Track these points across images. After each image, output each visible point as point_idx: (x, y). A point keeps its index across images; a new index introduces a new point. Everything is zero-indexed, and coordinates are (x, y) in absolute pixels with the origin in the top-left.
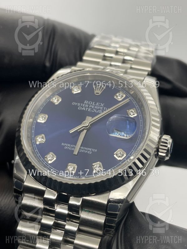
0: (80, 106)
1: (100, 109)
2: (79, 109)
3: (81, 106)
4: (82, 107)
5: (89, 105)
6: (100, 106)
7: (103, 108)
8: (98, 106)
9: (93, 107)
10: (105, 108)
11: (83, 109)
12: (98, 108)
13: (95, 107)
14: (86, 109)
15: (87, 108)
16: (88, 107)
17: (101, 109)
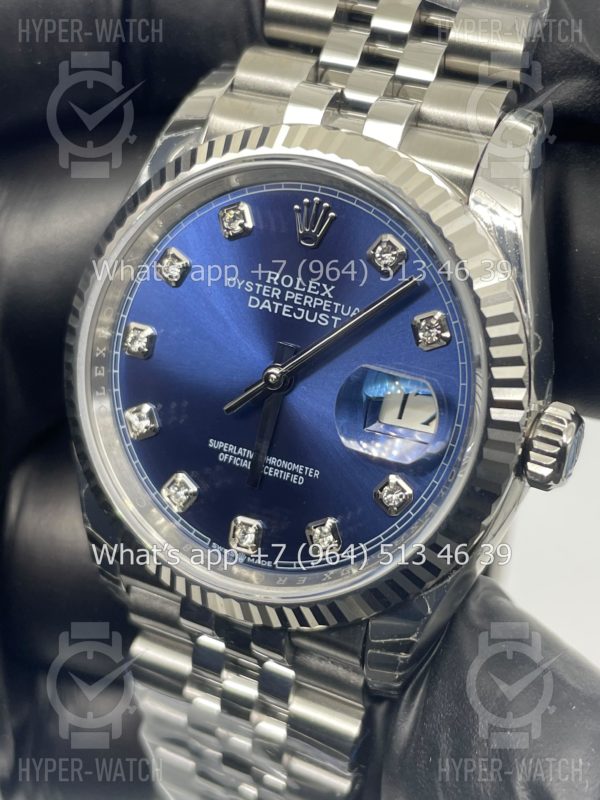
0: (253, 293)
1: (319, 309)
2: (250, 305)
3: (255, 295)
4: (262, 299)
5: (284, 291)
6: (319, 296)
7: (332, 307)
8: (314, 296)
9: (296, 297)
10: (337, 305)
11: (263, 306)
12: (315, 303)
13: (303, 298)
14: (273, 306)
15: (277, 305)
16: (282, 300)
17: (324, 309)
